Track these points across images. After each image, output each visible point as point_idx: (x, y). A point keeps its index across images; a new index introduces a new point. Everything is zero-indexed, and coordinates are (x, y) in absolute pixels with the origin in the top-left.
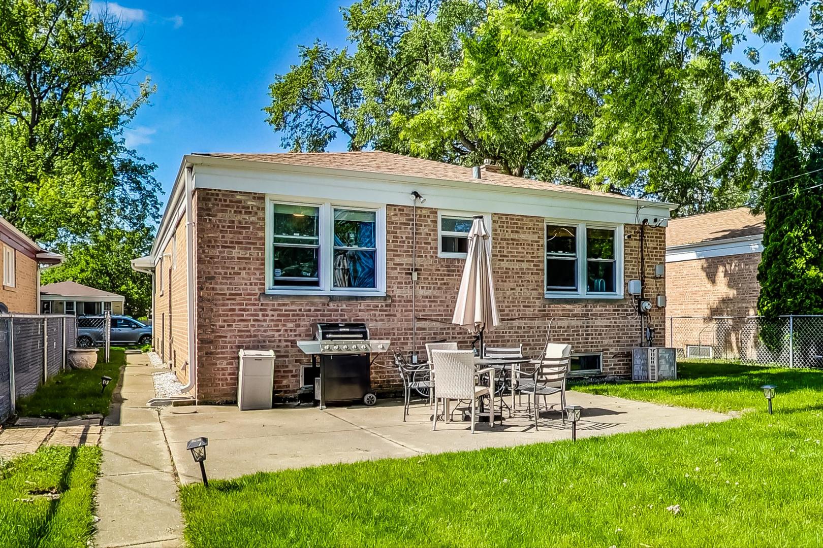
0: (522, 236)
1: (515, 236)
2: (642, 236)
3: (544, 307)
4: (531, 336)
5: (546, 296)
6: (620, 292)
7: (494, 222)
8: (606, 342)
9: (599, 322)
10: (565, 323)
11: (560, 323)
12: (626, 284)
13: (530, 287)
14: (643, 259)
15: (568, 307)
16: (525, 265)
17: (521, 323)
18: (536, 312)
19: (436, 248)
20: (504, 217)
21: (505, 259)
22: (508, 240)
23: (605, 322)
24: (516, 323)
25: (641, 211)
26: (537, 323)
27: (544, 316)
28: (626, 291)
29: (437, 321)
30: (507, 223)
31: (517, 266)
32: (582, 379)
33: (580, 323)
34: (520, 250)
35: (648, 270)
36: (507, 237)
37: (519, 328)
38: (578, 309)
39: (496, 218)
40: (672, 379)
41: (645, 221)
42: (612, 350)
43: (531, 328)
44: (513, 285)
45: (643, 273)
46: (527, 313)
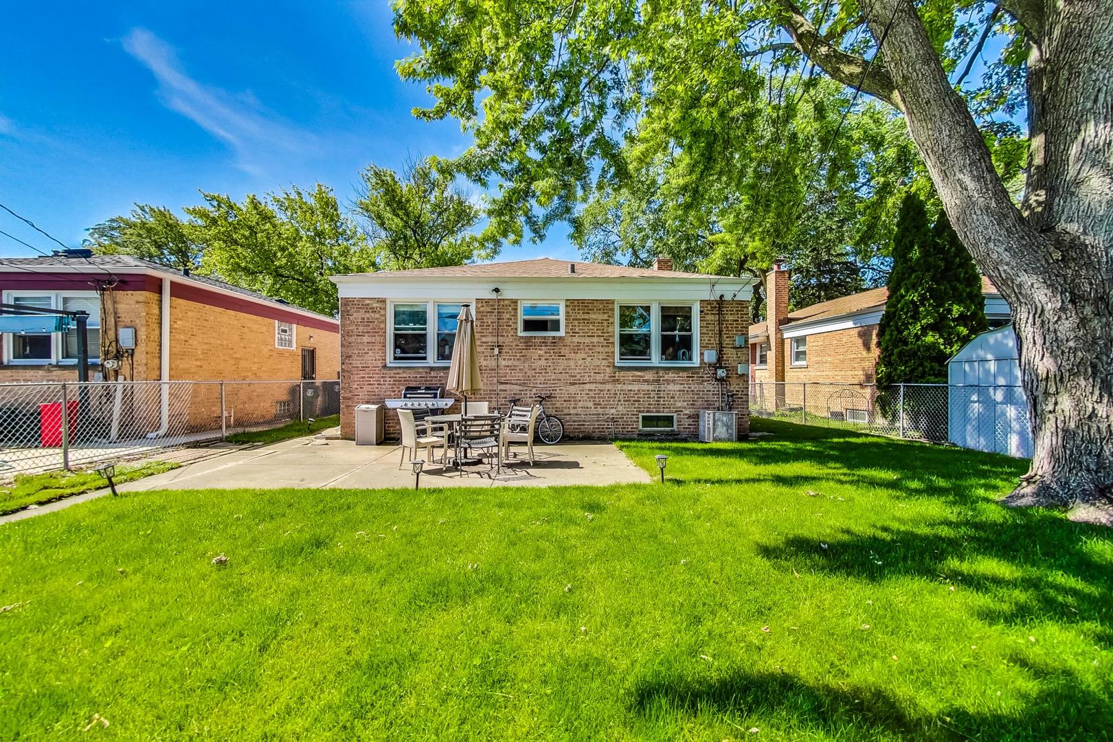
0: (594, 316)
1: (586, 316)
2: (720, 310)
3: (615, 373)
4: (602, 397)
5: (616, 364)
6: (696, 361)
7: (566, 306)
8: (679, 404)
9: (671, 387)
10: (635, 387)
11: (630, 387)
12: (702, 354)
13: (601, 357)
14: (721, 331)
15: (638, 373)
16: (595, 340)
17: (593, 386)
18: (607, 378)
19: (516, 329)
20: (576, 302)
21: (577, 335)
22: (580, 319)
23: (678, 387)
24: (588, 386)
25: (716, 287)
26: (608, 386)
27: (614, 381)
28: (702, 360)
29: (517, 384)
30: (579, 306)
31: (587, 340)
32: (653, 435)
33: (651, 387)
34: (591, 327)
35: (726, 341)
36: (578, 317)
37: (589, 390)
38: (649, 376)
39: (568, 303)
40: (730, 440)
41: (722, 296)
42: (687, 412)
43: (601, 391)
44: (584, 356)
45: (721, 343)
46: (598, 378)
